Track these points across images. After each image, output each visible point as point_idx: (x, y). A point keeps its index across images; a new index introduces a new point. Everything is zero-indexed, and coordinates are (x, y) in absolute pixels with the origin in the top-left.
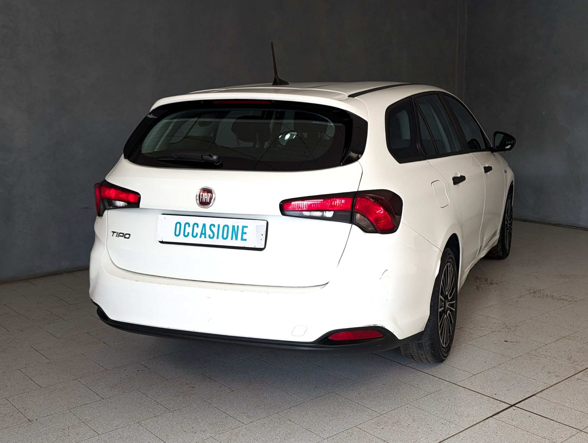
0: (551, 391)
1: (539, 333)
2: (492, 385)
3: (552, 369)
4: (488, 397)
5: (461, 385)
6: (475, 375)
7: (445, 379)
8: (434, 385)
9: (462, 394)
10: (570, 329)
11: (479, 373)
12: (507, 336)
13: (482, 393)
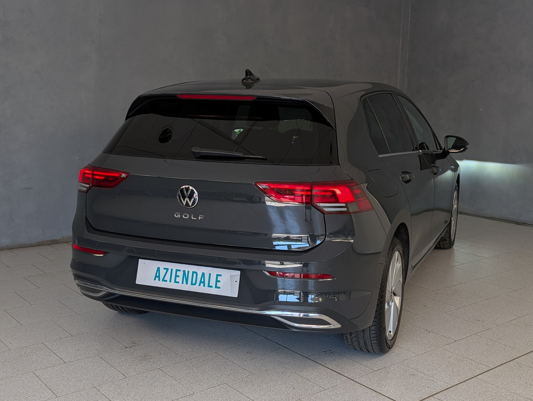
0: (450, 392)
1: (450, 328)
2: (390, 383)
3: (456, 367)
4: (383, 396)
5: (358, 382)
6: (375, 371)
7: (343, 374)
8: (331, 380)
9: (358, 391)
10: (483, 326)
11: (380, 369)
12: (417, 330)
13: (379, 390)
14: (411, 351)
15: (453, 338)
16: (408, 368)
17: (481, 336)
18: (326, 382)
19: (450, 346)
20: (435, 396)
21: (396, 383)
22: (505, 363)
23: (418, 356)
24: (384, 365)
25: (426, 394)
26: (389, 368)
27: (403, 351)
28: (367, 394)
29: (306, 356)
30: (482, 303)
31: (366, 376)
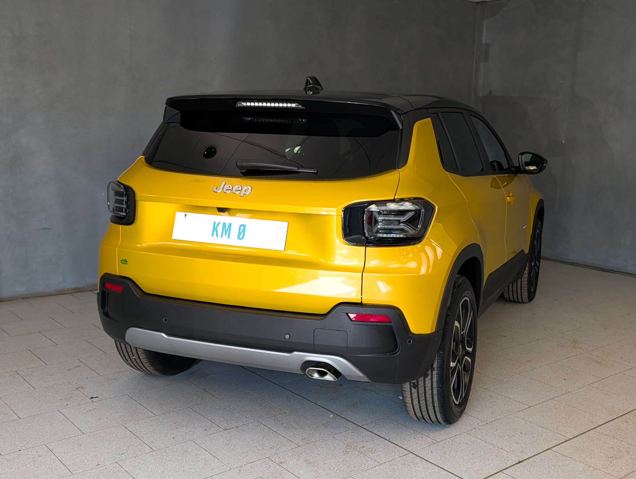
0: (522, 466)
1: (524, 392)
5: (419, 455)
6: (438, 442)
8: (388, 453)
9: (418, 465)
12: (487, 394)
13: (441, 465)
14: (479, 418)
15: (528, 404)
16: (476, 438)
17: (558, 401)
18: (382, 455)
19: (523, 412)
20: (504, 472)
21: (462, 456)
22: (584, 433)
23: (487, 424)
24: (449, 435)
25: (495, 470)
26: (454, 438)
27: (471, 419)
28: (428, 469)
29: (360, 425)
30: (561, 363)
31: (428, 449)
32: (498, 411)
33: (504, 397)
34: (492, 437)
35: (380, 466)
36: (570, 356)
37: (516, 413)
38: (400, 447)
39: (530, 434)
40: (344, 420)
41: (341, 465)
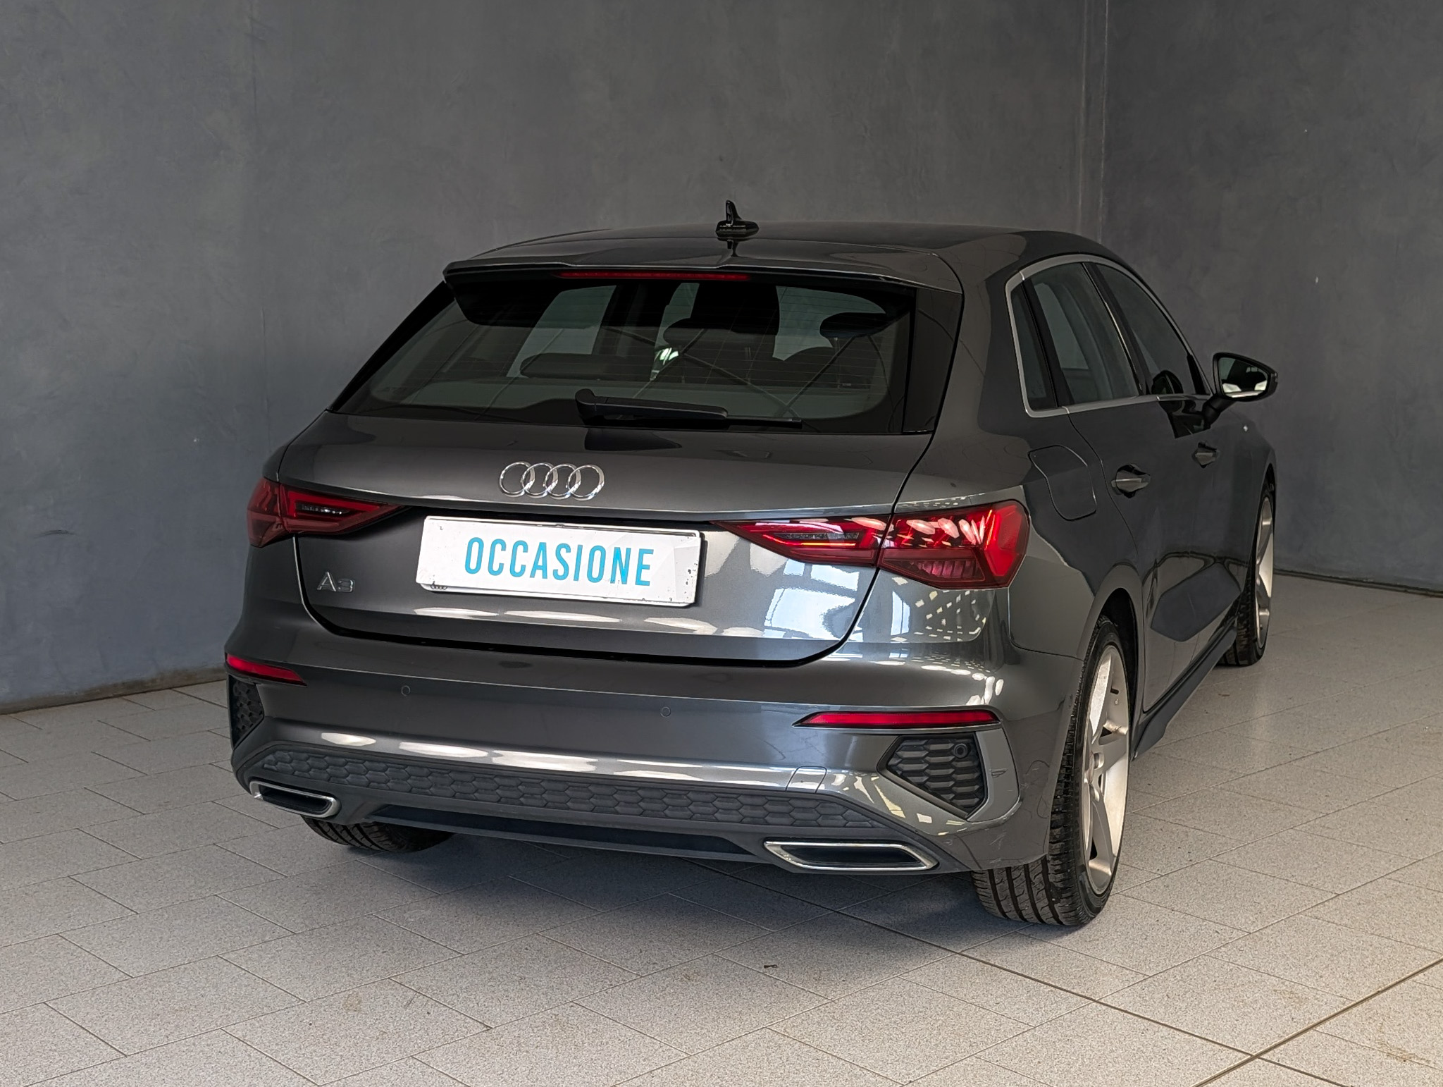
0: (1355, 1016)
1: (1316, 866)
2: (1197, 1003)
4: (1187, 1036)
5: (1113, 1005)
6: (1150, 977)
8: (1042, 1004)
10: (1400, 855)
11: (1161, 972)
12: (1231, 873)
13: (1171, 1023)
14: (1228, 924)
15: (1330, 888)
16: (1234, 965)
17: (1401, 880)
18: (1029, 1010)
19: (1327, 907)
20: (1319, 1029)
21: (1213, 1003)
23: (1251, 935)
24: (1170, 960)
25: (1296, 1026)
27: (1210, 926)
28: (1144, 1033)
29: (958, 952)
30: (1384, 800)
31: (1130, 992)
32: (1267, 909)
33: (1272, 878)
34: (1270, 961)
35: (1033, 1031)
36: (1401, 786)
37: (1310, 910)
38: (1065, 990)
39: (1354, 951)
40: (917, 942)
41: (943, 1033)
